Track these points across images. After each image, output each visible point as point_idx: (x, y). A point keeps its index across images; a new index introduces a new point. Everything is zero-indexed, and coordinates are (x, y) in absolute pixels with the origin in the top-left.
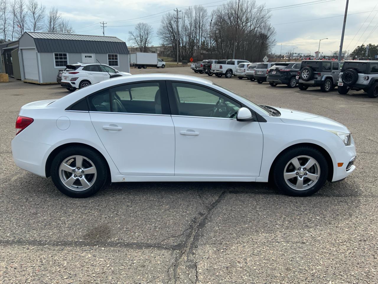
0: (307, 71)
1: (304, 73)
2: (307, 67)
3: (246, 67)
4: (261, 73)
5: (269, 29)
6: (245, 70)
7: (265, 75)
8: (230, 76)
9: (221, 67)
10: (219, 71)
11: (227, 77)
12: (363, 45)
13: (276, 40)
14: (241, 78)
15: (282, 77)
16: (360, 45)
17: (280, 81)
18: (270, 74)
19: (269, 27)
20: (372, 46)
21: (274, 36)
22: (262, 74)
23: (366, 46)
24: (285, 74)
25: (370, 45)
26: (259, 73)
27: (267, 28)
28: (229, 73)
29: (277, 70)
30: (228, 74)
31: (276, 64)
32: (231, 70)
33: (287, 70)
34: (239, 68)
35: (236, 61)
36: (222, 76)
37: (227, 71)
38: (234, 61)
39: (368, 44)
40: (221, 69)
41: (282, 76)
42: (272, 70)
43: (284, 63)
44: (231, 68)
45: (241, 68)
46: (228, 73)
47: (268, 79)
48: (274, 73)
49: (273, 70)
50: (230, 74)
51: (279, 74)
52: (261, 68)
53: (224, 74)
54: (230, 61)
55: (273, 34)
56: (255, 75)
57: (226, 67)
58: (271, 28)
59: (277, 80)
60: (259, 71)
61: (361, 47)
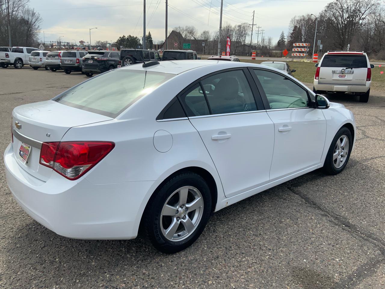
0: (129, 60)
1: (126, 62)
2: (129, 55)
3: (41, 56)
4: (69, 63)
5: (33, 14)
6: (41, 59)
7: (74, 65)
8: (20, 66)
9: (7, 56)
10: (4, 60)
11: (16, 68)
12: (124, 36)
13: (40, 27)
14: (36, 68)
15: (100, 67)
16: (122, 36)
17: (99, 70)
18: (86, 63)
19: (33, 12)
20: (132, 37)
21: (40, 22)
22: (71, 63)
23: (126, 37)
24: (103, 63)
25: (130, 36)
26: (66, 62)
27: (31, 13)
28: (19, 62)
29: (93, 58)
30: (17, 64)
31: (90, 53)
32: (20, 59)
33: (105, 59)
34: (33, 57)
35: (25, 49)
36: (8, 66)
37: (16, 60)
38: (22, 49)
39: (128, 35)
40: (8, 58)
41: (100, 65)
42: (87, 59)
43: (98, 51)
44: (20, 57)
45: (36, 57)
46: (17, 62)
47: (85, 68)
48: (91, 62)
49: (89, 58)
50: (20, 64)
51: (96, 63)
52: (69, 57)
53: (11, 64)
54: (16, 48)
55: (38, 20)
56: (62, 64)
57: (13, 56)
58: (35, 14)
59: (96, 69)
60: (66, 60)
61: (123, 37)
